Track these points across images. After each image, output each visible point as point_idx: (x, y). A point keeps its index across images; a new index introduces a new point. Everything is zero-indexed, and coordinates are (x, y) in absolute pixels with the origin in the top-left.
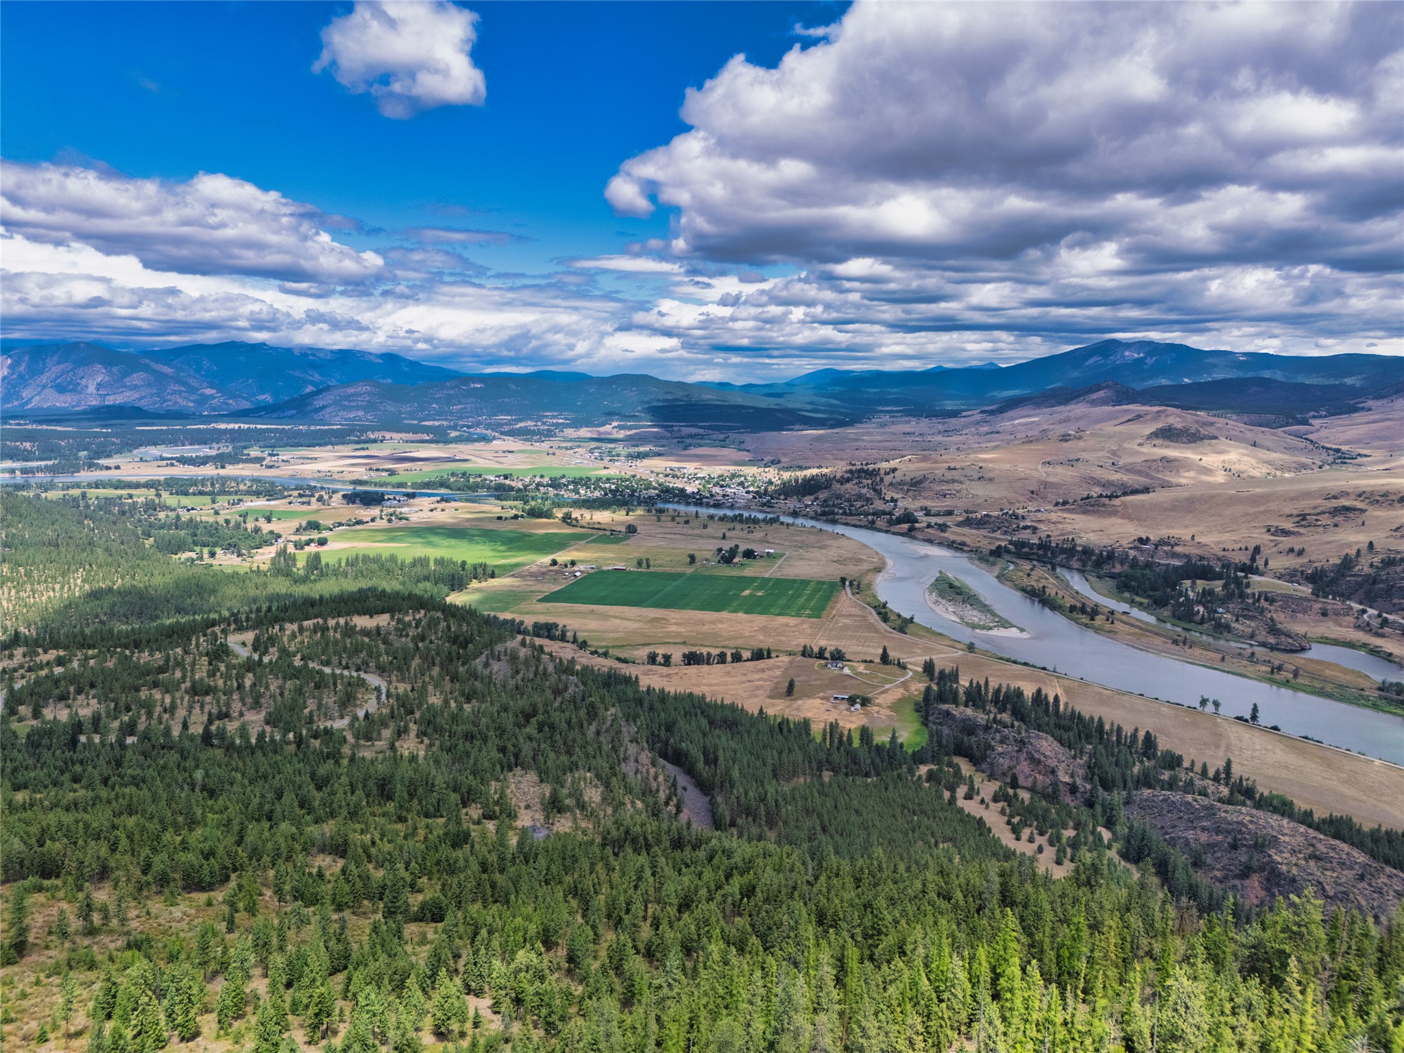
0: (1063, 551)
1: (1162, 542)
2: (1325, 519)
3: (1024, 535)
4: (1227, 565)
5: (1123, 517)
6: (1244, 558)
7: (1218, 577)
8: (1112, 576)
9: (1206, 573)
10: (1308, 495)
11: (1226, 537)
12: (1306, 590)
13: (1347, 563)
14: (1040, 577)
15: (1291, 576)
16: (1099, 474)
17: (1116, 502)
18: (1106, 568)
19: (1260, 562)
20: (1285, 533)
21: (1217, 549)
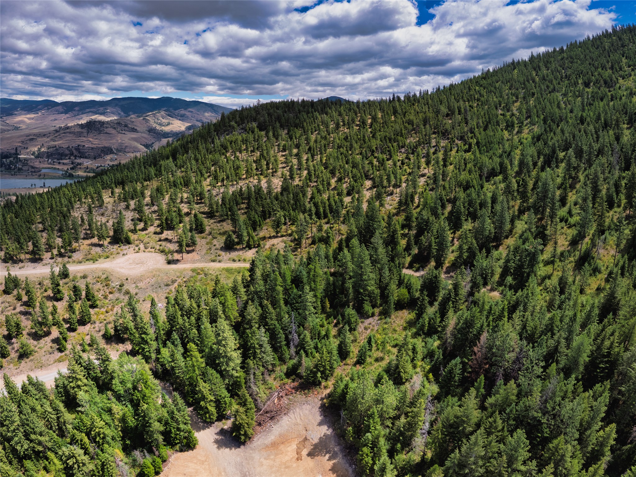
4: (10, 154)
6: (14, 151)
7: (10, 157)
15: (28, 154)
21: (6, 150)
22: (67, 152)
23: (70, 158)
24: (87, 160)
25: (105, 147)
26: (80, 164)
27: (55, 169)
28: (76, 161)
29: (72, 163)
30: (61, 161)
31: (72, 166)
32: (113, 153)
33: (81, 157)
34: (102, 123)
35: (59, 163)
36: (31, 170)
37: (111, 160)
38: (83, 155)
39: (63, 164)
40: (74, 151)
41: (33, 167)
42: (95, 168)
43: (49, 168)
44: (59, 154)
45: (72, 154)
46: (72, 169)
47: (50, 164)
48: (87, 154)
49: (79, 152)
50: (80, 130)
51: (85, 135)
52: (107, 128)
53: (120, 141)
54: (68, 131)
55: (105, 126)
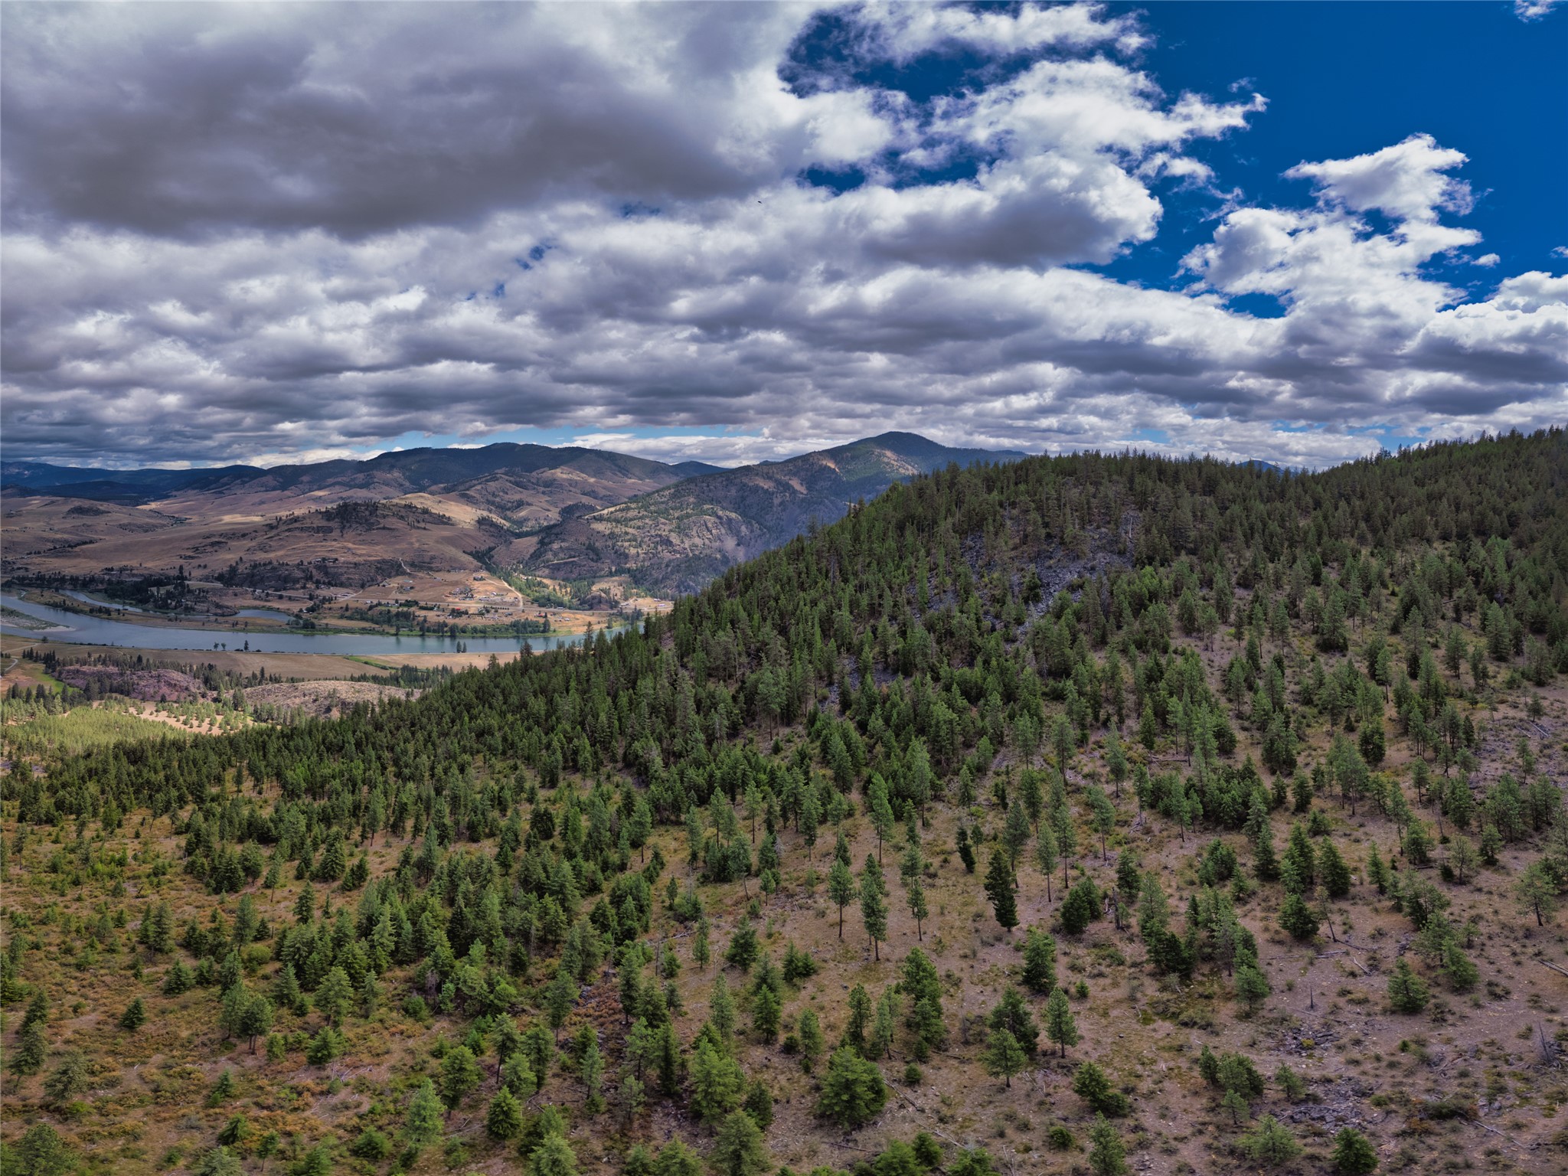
0: (56, 580)
1: (122, 570)
2: (209, 549)
3: (21, 573)
4: (168, 578)
5: (85, 557)
6: (175, 573)
7: (168, 584)
8: (100, 591)
9: (159, 583)
10: (193, 537)
11: (158, 563)
12: (219, 585)
13: (233, 570)
14: (49, 595)
15: (206, 579)
16: (45, 535)
17: (77, 549)
18: (92, 587)
19: (186, 574)
20: (191, 557)
21: (158, 570)
22: (298, 574)
23: (304, 587)
24: (344, 590)
25: (384, 561)
26: (330, 600)
27: (270, 609)
28: (318, 592)
29: (311, 598)
30: (284, 593)
31: (310, 604)
32: (404, 573)
33: (329, 584)
34: (372, 507)
35: (281, 597)
36: (213, 610)
37: (401, 589)
38: (334, 581)
39: (290, 598)
40: (314, 572)
41: (218, 606)
42: (364, 608)
43: (256, 608)
44: (279, 578)
45: (309, 578)
46: (311, 610)
47: (259, 598)
48: (343, 578)
49: (326, 574)
50: (324, 523)
51: (336, 534)
52: (384, 517)
53: (417, 545)
54: (297, 525)
55: (379, 512)
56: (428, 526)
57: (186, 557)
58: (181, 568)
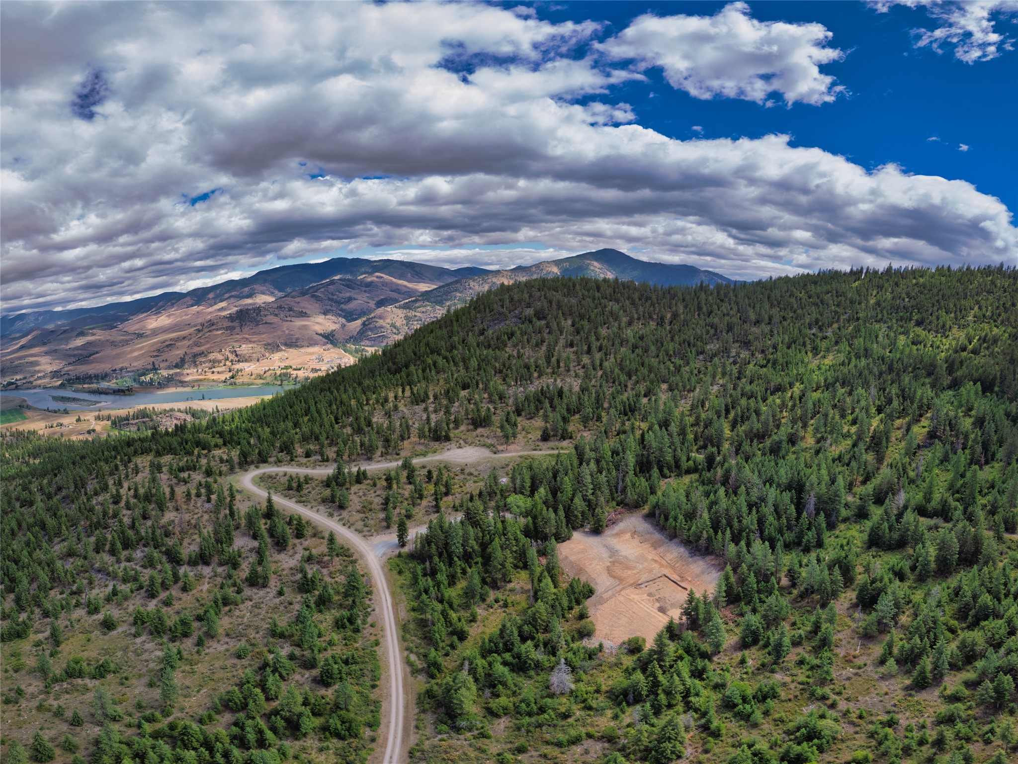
1: (121, 369)
2: (166, 349)
4: (146, 369)
6: (151, 367)
7: (149, 374)
11: (140, 362)
12: (177, 370)
13: (182, 360)
15: (169, 368)
17: (91, 358)
19: (157, 366)
20: (157, 356)
21: (140, 367)
23: (225, 365)
24: (248, 364)
25: (269, 343)
26: (241, 370)
27: (209, 380)
28: (234, 366)
29: (230, 371)
30: (215, 370)
31: (231, 374)
32: (281, 350)
33: (239, 361)
34: (258, 310)
35: (213, 373)
37: (281, 360)
38: (242, 358)
39: (219, 373)
42: (262, 373)
46: (232, 377)
47: (202, 375)
48: (247, 357)
49: (237, 355)
50: (230, 324)
51: (238, 330)
52: (265, 316)
53: (287, 332)
54: (214, 327)
55: (262, 313)
56: (293, 319)
57: (155, 356)
58: (153, 363)
